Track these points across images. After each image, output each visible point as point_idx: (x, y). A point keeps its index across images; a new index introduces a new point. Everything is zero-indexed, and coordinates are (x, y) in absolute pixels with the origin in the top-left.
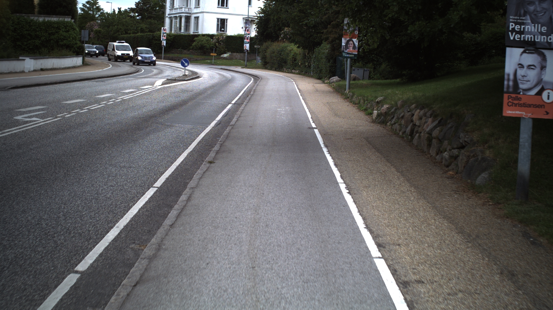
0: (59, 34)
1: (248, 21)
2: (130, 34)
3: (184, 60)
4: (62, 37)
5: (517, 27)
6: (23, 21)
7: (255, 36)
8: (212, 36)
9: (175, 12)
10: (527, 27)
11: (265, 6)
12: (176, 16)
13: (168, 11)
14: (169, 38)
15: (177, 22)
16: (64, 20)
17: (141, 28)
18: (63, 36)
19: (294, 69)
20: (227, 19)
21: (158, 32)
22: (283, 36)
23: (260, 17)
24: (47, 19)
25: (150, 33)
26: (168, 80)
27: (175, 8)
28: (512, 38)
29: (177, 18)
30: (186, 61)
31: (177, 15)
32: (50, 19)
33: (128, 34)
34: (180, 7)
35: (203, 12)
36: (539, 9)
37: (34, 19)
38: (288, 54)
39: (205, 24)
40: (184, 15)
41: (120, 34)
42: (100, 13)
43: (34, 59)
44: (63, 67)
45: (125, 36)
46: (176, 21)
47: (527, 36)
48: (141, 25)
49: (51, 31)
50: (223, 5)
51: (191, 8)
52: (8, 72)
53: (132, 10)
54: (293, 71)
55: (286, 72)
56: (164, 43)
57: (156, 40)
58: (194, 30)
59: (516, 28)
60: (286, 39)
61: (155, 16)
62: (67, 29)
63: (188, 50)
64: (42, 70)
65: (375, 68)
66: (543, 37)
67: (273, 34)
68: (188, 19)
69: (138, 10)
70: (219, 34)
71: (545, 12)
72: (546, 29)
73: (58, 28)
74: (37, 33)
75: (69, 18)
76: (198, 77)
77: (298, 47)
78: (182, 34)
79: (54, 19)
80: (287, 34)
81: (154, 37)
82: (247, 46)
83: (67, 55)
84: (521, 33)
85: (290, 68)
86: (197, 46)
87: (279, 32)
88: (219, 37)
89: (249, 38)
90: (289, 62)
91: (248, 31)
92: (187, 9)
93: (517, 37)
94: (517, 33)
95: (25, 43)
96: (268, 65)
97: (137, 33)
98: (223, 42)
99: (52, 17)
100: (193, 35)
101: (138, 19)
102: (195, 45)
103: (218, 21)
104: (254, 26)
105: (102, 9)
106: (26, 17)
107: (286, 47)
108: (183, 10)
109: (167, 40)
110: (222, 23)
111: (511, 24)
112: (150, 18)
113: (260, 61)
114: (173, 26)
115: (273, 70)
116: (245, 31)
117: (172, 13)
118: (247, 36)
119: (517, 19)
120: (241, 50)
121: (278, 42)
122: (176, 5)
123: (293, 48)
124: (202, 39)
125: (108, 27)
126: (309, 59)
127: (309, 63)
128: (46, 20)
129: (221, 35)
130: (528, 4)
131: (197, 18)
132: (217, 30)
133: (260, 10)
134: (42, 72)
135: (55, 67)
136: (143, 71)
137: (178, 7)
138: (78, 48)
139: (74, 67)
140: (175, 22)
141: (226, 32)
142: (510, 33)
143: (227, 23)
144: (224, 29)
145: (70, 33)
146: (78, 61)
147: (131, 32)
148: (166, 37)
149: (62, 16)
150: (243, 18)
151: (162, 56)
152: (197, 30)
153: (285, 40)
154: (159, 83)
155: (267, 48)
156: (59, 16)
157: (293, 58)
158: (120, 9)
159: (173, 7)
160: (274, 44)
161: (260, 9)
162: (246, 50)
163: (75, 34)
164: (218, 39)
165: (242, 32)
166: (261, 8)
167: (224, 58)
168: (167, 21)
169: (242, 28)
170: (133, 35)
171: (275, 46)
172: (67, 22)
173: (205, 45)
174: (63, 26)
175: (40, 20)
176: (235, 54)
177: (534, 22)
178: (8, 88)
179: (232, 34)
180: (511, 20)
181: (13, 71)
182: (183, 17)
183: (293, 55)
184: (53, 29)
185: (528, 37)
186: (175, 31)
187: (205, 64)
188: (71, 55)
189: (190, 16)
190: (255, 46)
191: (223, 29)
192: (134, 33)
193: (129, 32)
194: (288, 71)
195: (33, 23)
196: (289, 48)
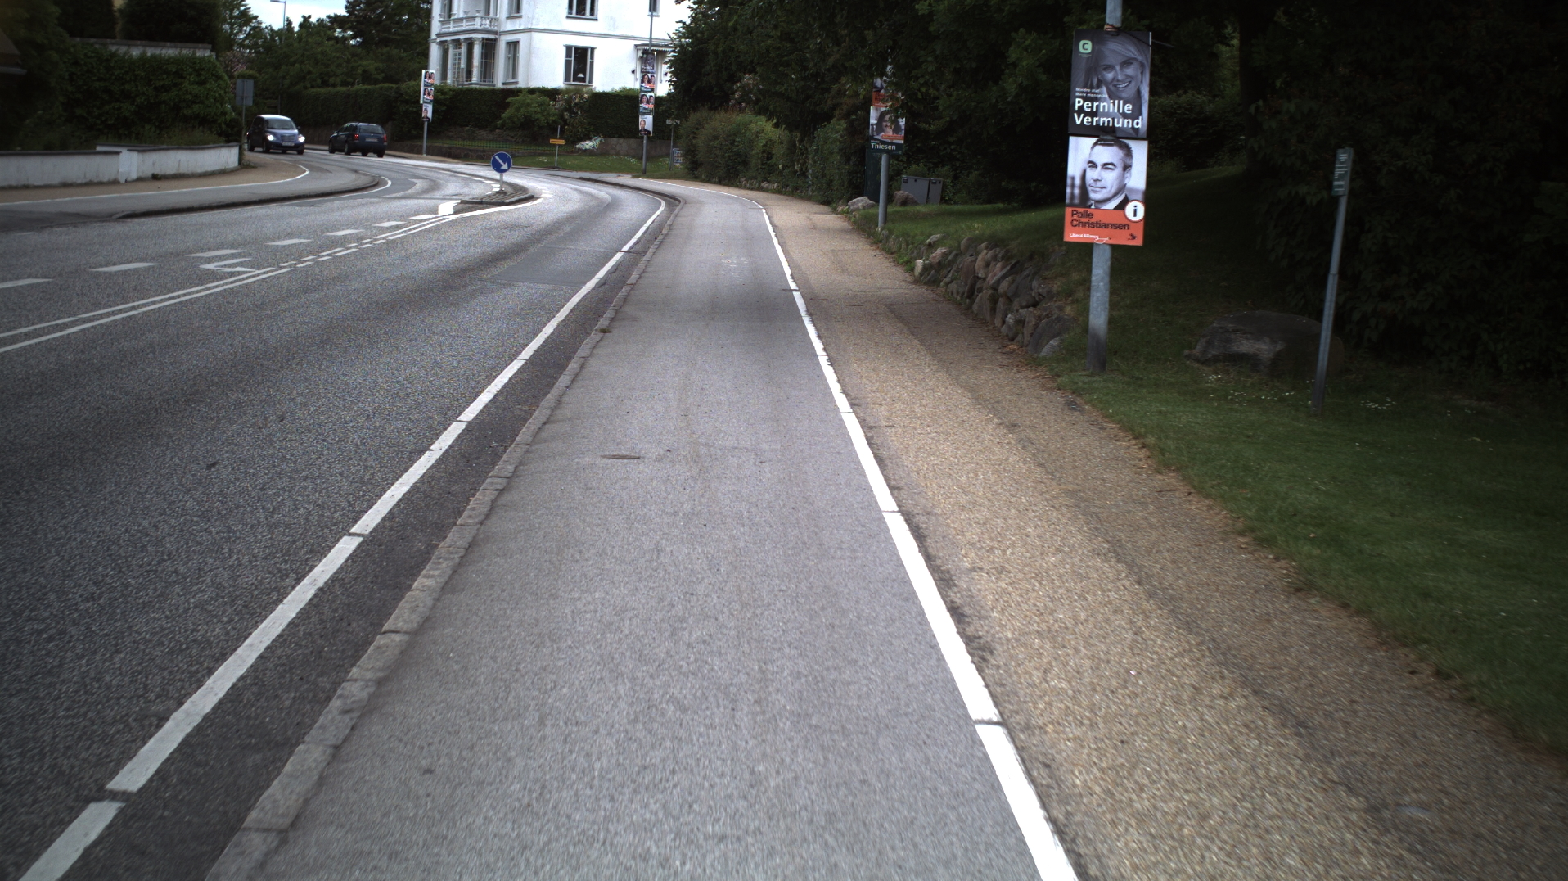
0: (181, 89)
1: (649, 55)
2: (334, 85)
3: (498, 155)
4: (189, 97)
5: (1087, 106)
6: (91, 57)
7: (669, 94)
8: (553, 93)
9: (456, 29)
10: (1102, 104)
11: (694, 19)
12: (458, 40)
13: (436, 27)
14: (442, 97)
15: (460, 54)
16: (194, 53)
17: (365, 72)
18: (191, 93)
19: (765, 180)
20: (593, 49)
21: (412, 83)
22: (741, 97)
23: (681, 46)
24: (150, 52)
25: (391, 85)
26: (463, 202)
27: (456, 17)
28: (1078, 122)
29: (460, 44)
30: (503, 157)
31: (462, 37)
32: (157, 51)
33: (328, 86)
34: (469, 15)
35: (530, 30)
36: (1120, 77)
37: (117, 50)
38: (751, 141)
39: (535, 62)
40: (480, 36)
41: (308, 85)
42: (248, 29)
43: (139, 151)
44: (199, 171)
45: (322, 90)
46: (457, 51)
47: (1102, 120)
48: (365, 63)
49: (161, 83)
50: (581, 11)
51: (497, 20)
52: (84, 181)
53: (336, 20)
54: (764, 185)
55: (746, 188)
56: (428, 111)
57: (407, 102)
58: (507, 76)
59: (1085, 106)
60: (748, 103)
61: (398, 38)
62: (203, 78)
63: (491, 131)
64: (155, 177)
65: (956, 177)
66: (1126, 121)
67: (715, 89)
68: (489, 47)
69: (352, 22)
70: (571, 87)
71: (1130, 82)
72: (1131, 107)
73: (179, 75)
74: (127, 86)
75: (205, 48)
76: (532, 198)
77: (776, 126)
78: (476, 90)
79: (169, 52)
80: (750, 91)
81: (402, 94)
82: (647, 122)
83: (207, 143)
84: (1093, 114)
85: (756, 178)
86: (515, 119)
87: (728, 84)
88: (571, 97)
89: (652, 100)
90: (754, 161)
91: (649, 81)
92: (488, 22)
93: (1087, 121)
94: (1087, 113)
95: (97, 112)
96: (700, 170)
97: (353, 84)
98: (582, 109)
99: (164, 47)
100: (503, 91)
101: (353, 46)
102: (510, 118)
103: (568, 54)
104: (665, 68)
105: (256, 17)
106: (97, 46)
107: (746, 125)
108: (477, 24)
109: (436, 102)
110: (580, 60)
111: (1077, 100)
112: (386, 42)
113: (681, 160)
114: (450, 66)
115: (715, 183)
116: (642, 81)
117: (446, 30)
118: (648, 95)
119: (1087, 93)
120: (631, 130)
121: (727, 110)
122: (459, 10)
123: (765, 128)
124: (528, 101)
125: (277, 67)
126: (802, 154)
127: (803, 165)
128: (149, 54)
129: (578, 91)
130: (1104, 69)
131: (513, 45)
132: (567, 78)
133: (681, 29)
134: (158, 184)
135: (183, 170)
136: (390, 183)
137: (461, 15)
138: (227, 126)
139: (223, 173)
140: (455, 55)
141: (591, 81)
142: (1075, 115)
143: (592, 58)
144: (585, 74)
145: (208, 86)
146: (228, 156)
147: (338, 80)
148: (434, 96)
149: (189, 45)
150: (636, 46)
151: (421, 146)
152: (513, 78)
153: (743, 105)
154: (446, 208)
155: (699, 125)
156: (179, 44)
157: (764, 152)
158: (306, 19)
159: (450, 16)
160: (717, 116)
161: (681, 25)
162: (645, 130)
163: (221, 88)
164: (569, 101)
165: (632, 83)
166: (684, 23)
167: (585, 152)
168: (435, 52)
169: (633, 72)
170: (344, 89)
171: (720, 122)
172: (202, 59)
173: (536, 117)
174: (191, 70)
175: (134, 53)
176: (614, 141)
177: (1112, 96)
178: (118, 216)
179: (607, 89)
180: (1077, 94)
181: (96, 181)
182: (477, 42)
183: (765, 146)
184: (165, 76)
185: (1104, 121)
186: (456, 79)
187: (535, 166)
188: (214, 143)
189: (496, 40)
190: (668, 122)
191: (581, 75)
192: (345, 83)
193: (332, 80)
194: (751, 184)
195: (116, 62)
196: (754, 127)
